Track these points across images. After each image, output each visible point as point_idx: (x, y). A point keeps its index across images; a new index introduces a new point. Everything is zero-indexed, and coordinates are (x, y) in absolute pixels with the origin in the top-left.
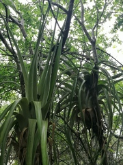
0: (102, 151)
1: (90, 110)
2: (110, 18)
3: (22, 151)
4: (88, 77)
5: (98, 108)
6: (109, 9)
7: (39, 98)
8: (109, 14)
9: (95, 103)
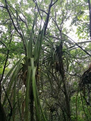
0: (63, 81)
1: (58, 63)
2: (69, 19)
3: (25, 81)
4: (57, 47)
5: (62, 62)
6: (68, 15)
7: (33, 56)
8: (69, 17)
9: (61, 60)
